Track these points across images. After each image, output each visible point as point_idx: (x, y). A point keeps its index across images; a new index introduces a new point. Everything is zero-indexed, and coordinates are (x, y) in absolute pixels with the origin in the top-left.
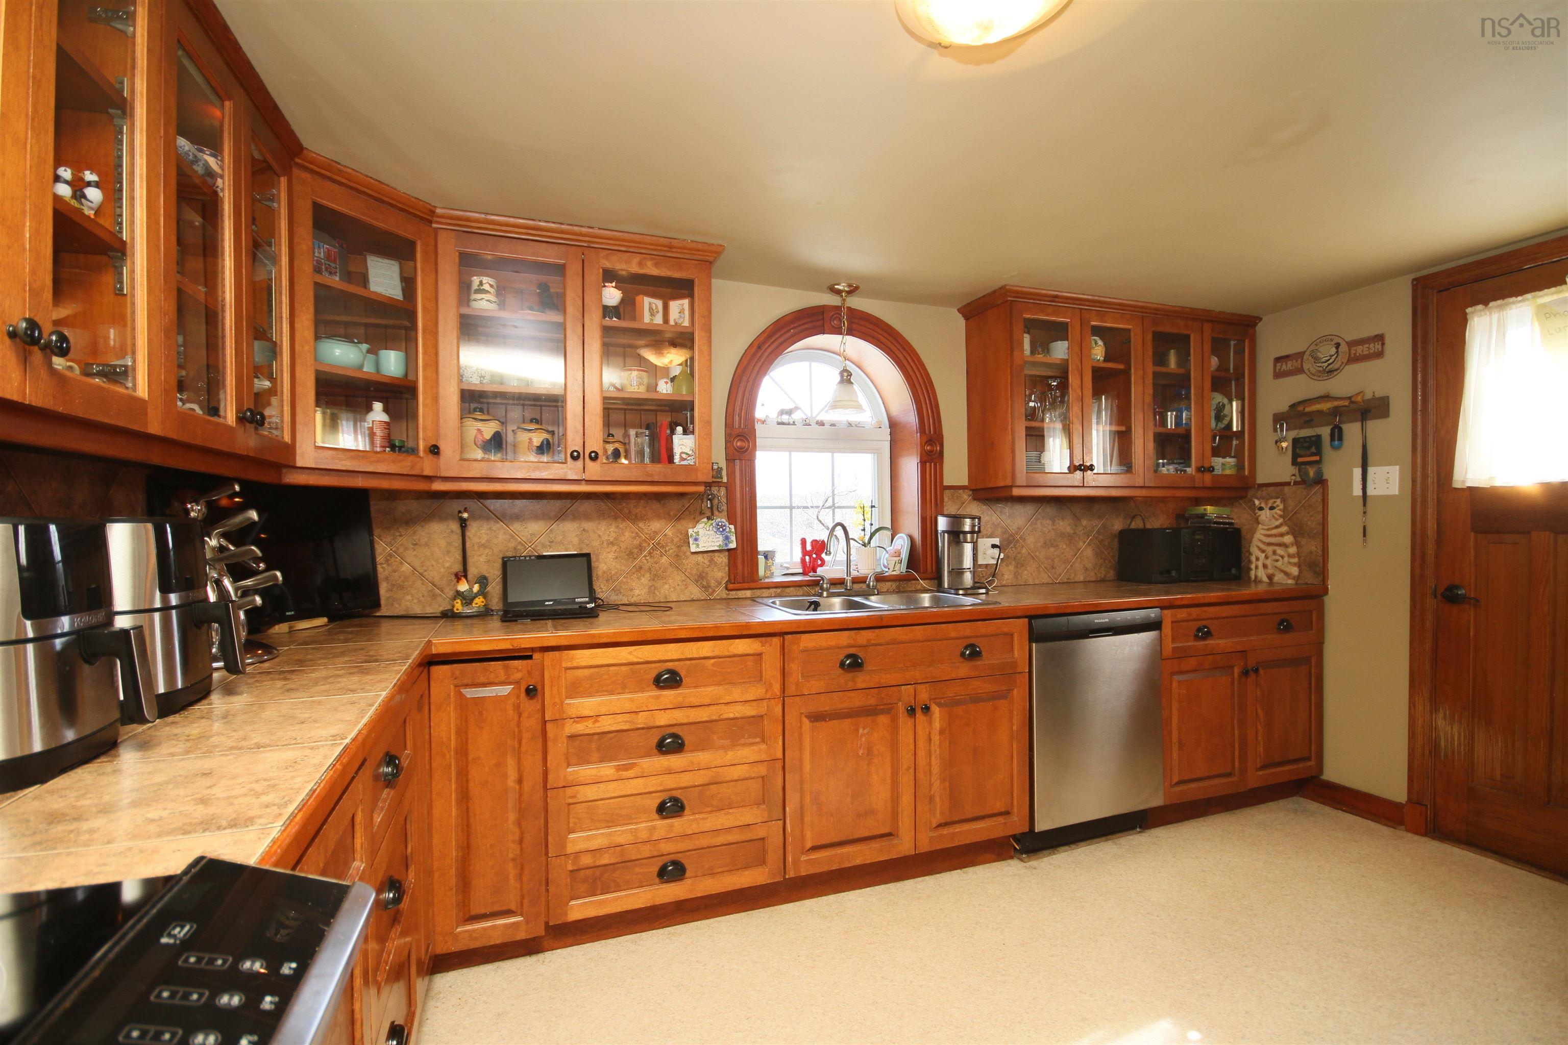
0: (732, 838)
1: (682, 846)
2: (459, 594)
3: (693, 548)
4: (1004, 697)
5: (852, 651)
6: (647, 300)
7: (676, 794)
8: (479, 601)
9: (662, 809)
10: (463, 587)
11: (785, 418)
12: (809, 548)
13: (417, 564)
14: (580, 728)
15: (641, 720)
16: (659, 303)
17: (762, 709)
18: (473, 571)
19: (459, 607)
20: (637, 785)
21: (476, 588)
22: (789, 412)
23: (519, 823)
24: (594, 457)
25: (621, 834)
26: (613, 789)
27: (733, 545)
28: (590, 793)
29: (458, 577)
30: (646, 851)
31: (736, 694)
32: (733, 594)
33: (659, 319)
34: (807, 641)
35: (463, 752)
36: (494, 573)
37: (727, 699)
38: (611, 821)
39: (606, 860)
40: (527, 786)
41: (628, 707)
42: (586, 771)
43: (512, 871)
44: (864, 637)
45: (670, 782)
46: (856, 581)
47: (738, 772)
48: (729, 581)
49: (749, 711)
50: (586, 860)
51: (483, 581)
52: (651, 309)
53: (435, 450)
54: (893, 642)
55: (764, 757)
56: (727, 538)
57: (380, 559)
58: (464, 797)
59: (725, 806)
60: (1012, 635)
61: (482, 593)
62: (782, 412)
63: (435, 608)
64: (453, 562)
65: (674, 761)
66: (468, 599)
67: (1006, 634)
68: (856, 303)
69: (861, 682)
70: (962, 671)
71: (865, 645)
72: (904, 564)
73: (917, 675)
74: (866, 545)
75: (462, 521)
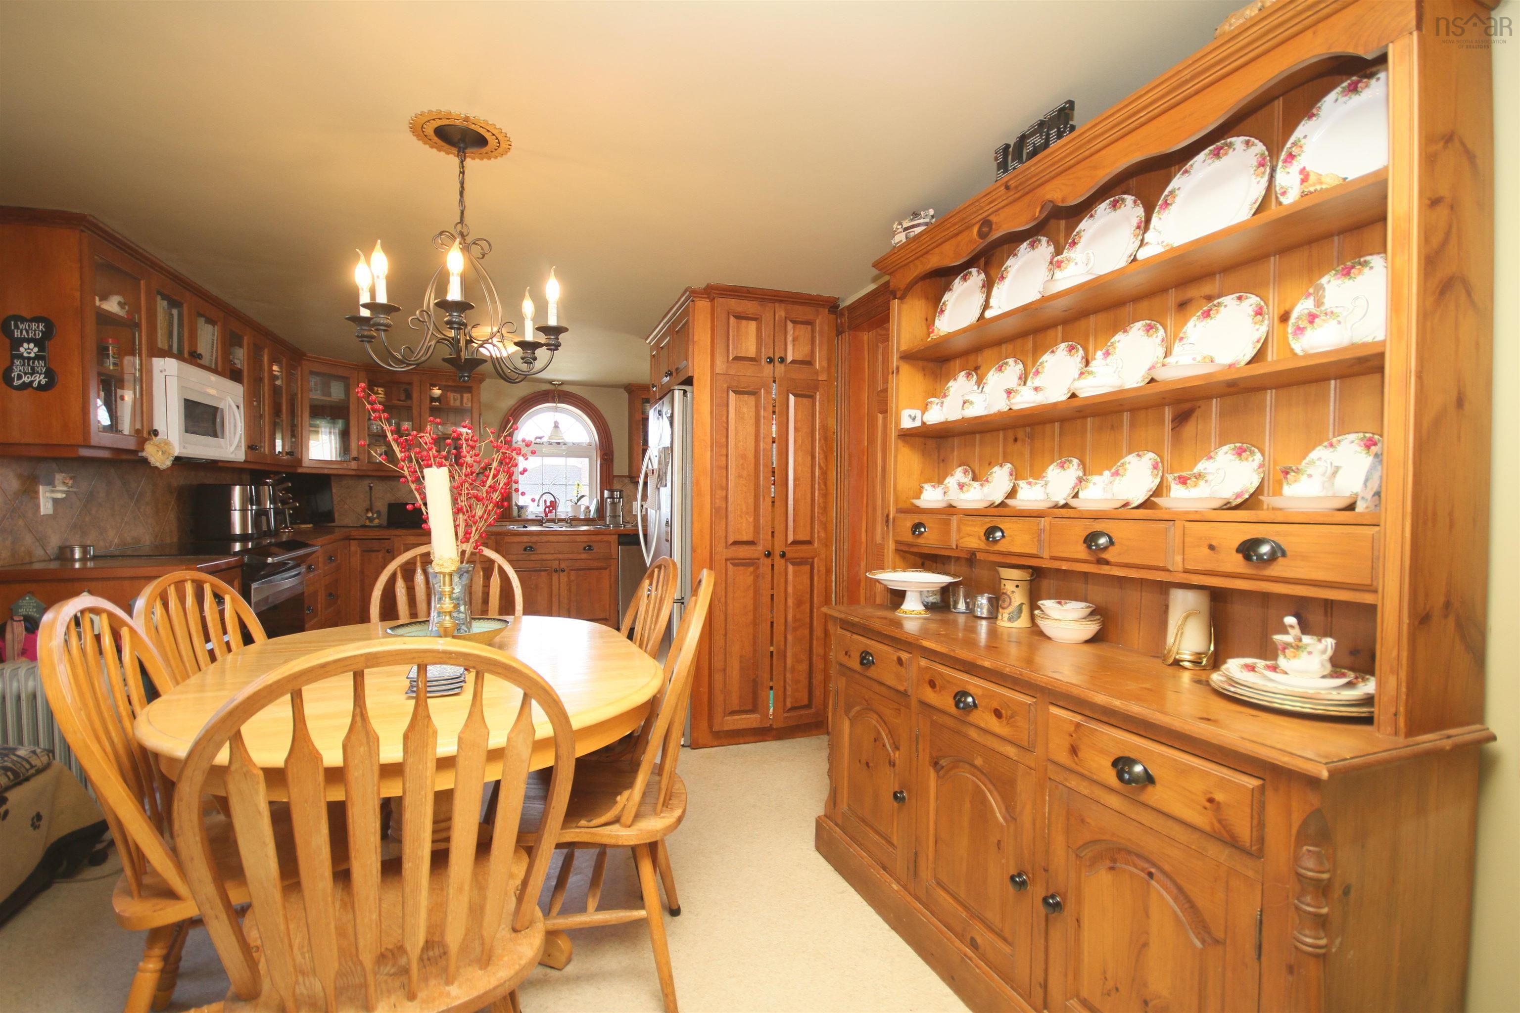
2: (368, 518)
4: (606, 569)
6: (453, 395)
8: (377, 521)
10: (370, 515)
11: (538, 441)
12: (548, 504)
13: (350, 504)
16: (458, 396)
18: (376, 509)
19: (368, 523)
21: (375, 515)
22: (540, 438)
29: (369, 511)
33: (458, 403)
34: (512, 537)
35: (362, 572)
36: (384, 509)
44: (535, 539)
46: (562, 519)
51: (379, 512)
52: (454, 398)
53: (356, 459)
54: (548, 542)
57: (335, 502)
58: (363, 589)
60: (610, 542)
61: (378, 518)
62: (536, 438)
63: (358, 524)
64: (366, 504)
66: (371, 520)
67: (607, 542)
68: (566, 388)
69: (533, 557)
70: (584, 556)
71: (535, 543)
72: (592, 513)
73: (561, 556)
74: (576, 504)
75: (371, 488)
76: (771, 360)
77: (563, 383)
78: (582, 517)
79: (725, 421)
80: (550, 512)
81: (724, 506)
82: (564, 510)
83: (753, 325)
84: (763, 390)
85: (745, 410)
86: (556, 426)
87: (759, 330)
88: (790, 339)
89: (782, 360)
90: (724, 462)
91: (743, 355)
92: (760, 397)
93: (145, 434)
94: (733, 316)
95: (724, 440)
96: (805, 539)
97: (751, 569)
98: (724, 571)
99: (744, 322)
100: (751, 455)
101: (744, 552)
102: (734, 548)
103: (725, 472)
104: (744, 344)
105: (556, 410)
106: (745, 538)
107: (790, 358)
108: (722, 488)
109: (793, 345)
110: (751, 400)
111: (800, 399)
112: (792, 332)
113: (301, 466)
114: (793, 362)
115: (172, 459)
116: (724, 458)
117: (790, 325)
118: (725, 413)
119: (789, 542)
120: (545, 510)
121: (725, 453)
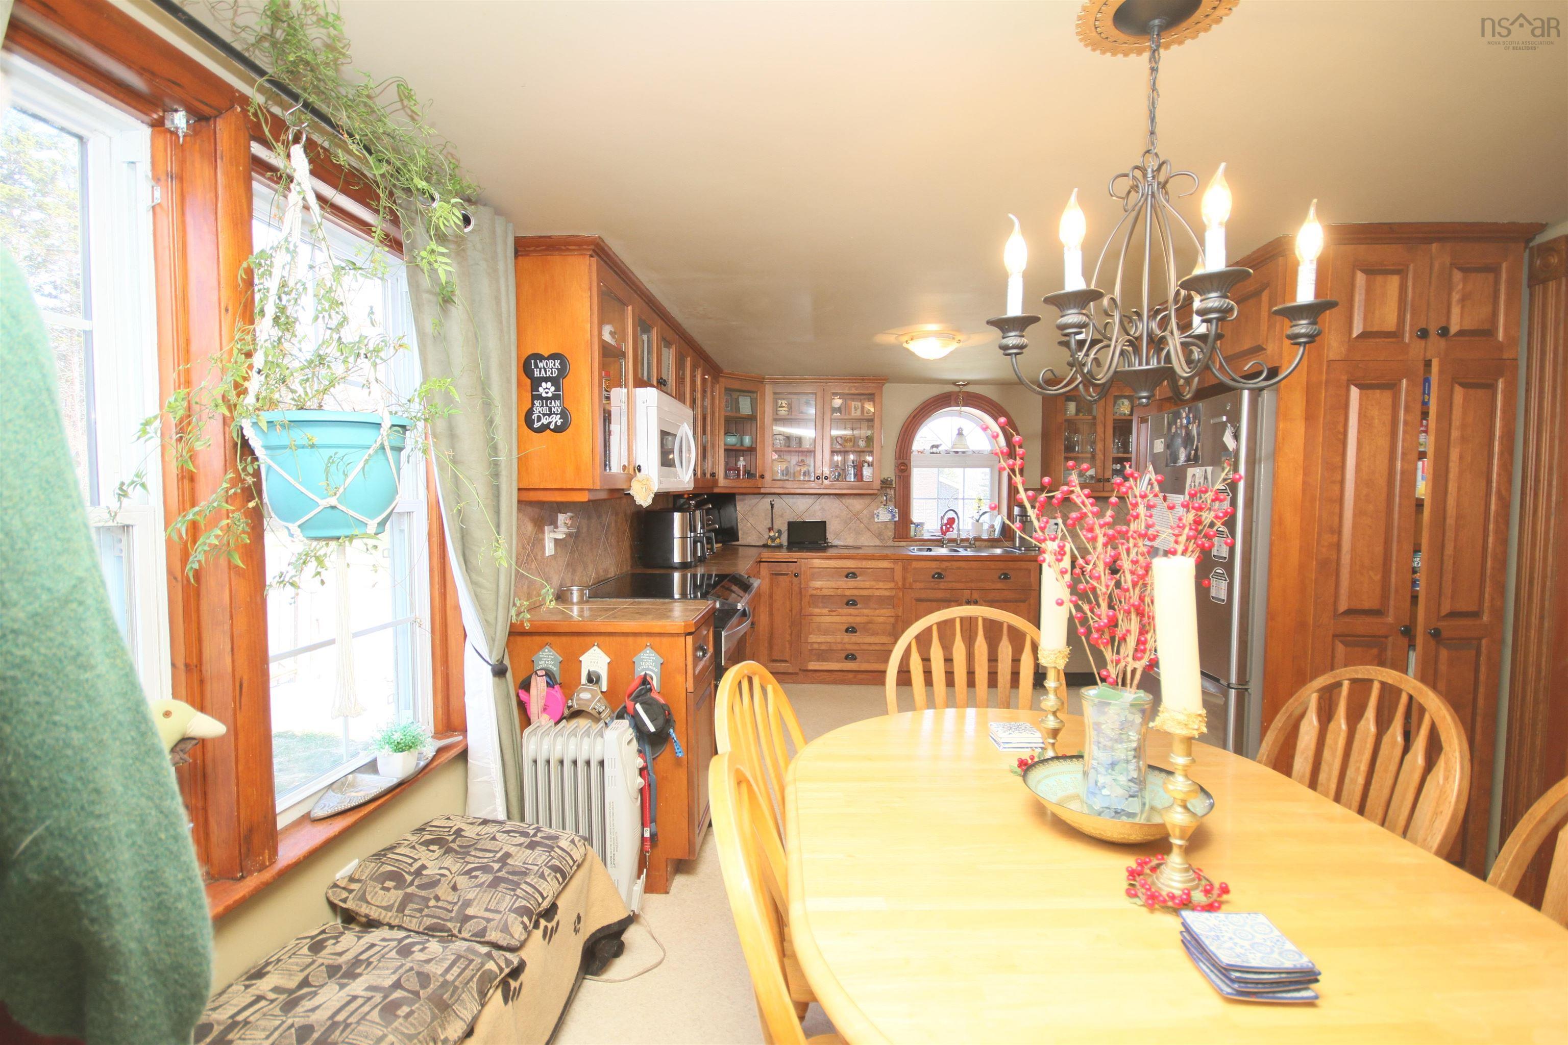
0: (877, 648)
1: (856, 647)
2: (770, 537)
3: (876, 520)
4: (1024, 601)
5: (939, 571)
6: (853, 403)
7: (854, 625)
8: (778, 541)
9: (847, 631)
10: (772, 534)
11: (935, 450)
12: (946, 521)
13: (753, 523)
14: (814, 592)
15: (839, 592)
16: (859, 404)
17: (893, 593)
18: (775, 527)
19: (770, 543)
20: (837, 619)
21: (777, 535)
22: (937, 446)
23: (790, 627)
24: (826, 478)
25: (829, 639)
26: (828, 619)
27: (897, 519)
28: (818, 619)
29: (771, 529)
30: (840, 647)
31: (881, 585)
32: (897, 544)
33: (858, 412)
34: (915, 564)
35: (771, 596)
36: (784, 528)
37: (877, 587)
38: (826, 633)
39: (823, 647)
40: (794, 612)
41: (834, 586)
42: (817, 610)
43: (787, 646)
44: (945, 565)
45: (851, 619)
46: (962, 540)
47: (881, 619)
48: (894, 538)
49: (887, 593)
50: (816, 646)
51: (779, 532)
52: (856, 407)
53: (762, 477)
54: (959, 568)
55: (893, 614)
56: (894, 516)
57: (739, 520)
58: (771, 614)
59: (875, 634)
60: (1030, 571)
61: (779, 537)
62: (933, 447)
63: (761, 544)
64: (768, 523)
65: (851, 610)
66: (773, 539)
67: (1026, 569)
68: (970, 389)
69: (942, 586)
70: (999, 585)
71: (945, 570)
72: (997, 532)
73: (973, 585)
74: (978, 521)
75: (772, 506)
76: (1424, 334)
77: (968, 383)
78: (985, 537)
79: (1342, 430)
80: (948, 530)
81: (1335, 557)
82: (965, 528)
83: (1395, 281)
84: (1404, 381)
85: (1374, 412)
86: (960, 433)
87: (1403, 288)
88: (1456, 297)
89: (1444, 332)
90: (1338, 492)
91: (1375, 329)
92: (1400, 391)
93: (631, 472)
94: (1361, 270)
95: (1339, 459)
96: (1469, 609)
97: (1375, 651)
98: (1330, 653)
99: (1379, 279)
100: (1382, 482)
101: (1362, 625)
102: (1347, 619)
103: (1338, 507)
104: (1377, 312)
105: (960, 414)
106: (1367, 605)
107: (1454, 329)
108: (1332, 531)
109: (1463, 307)
110: (1386, 397)
111: (1472, 392)
112: (1460, 286)
113: (717, 486)
114: (1461, 333)
115: (653, 496)
116: (1337, 487)
117: (1457, 276)
118: (1342, 419)
119: (1443, 613)
120: (942, 528)
121: (1339, 478)
